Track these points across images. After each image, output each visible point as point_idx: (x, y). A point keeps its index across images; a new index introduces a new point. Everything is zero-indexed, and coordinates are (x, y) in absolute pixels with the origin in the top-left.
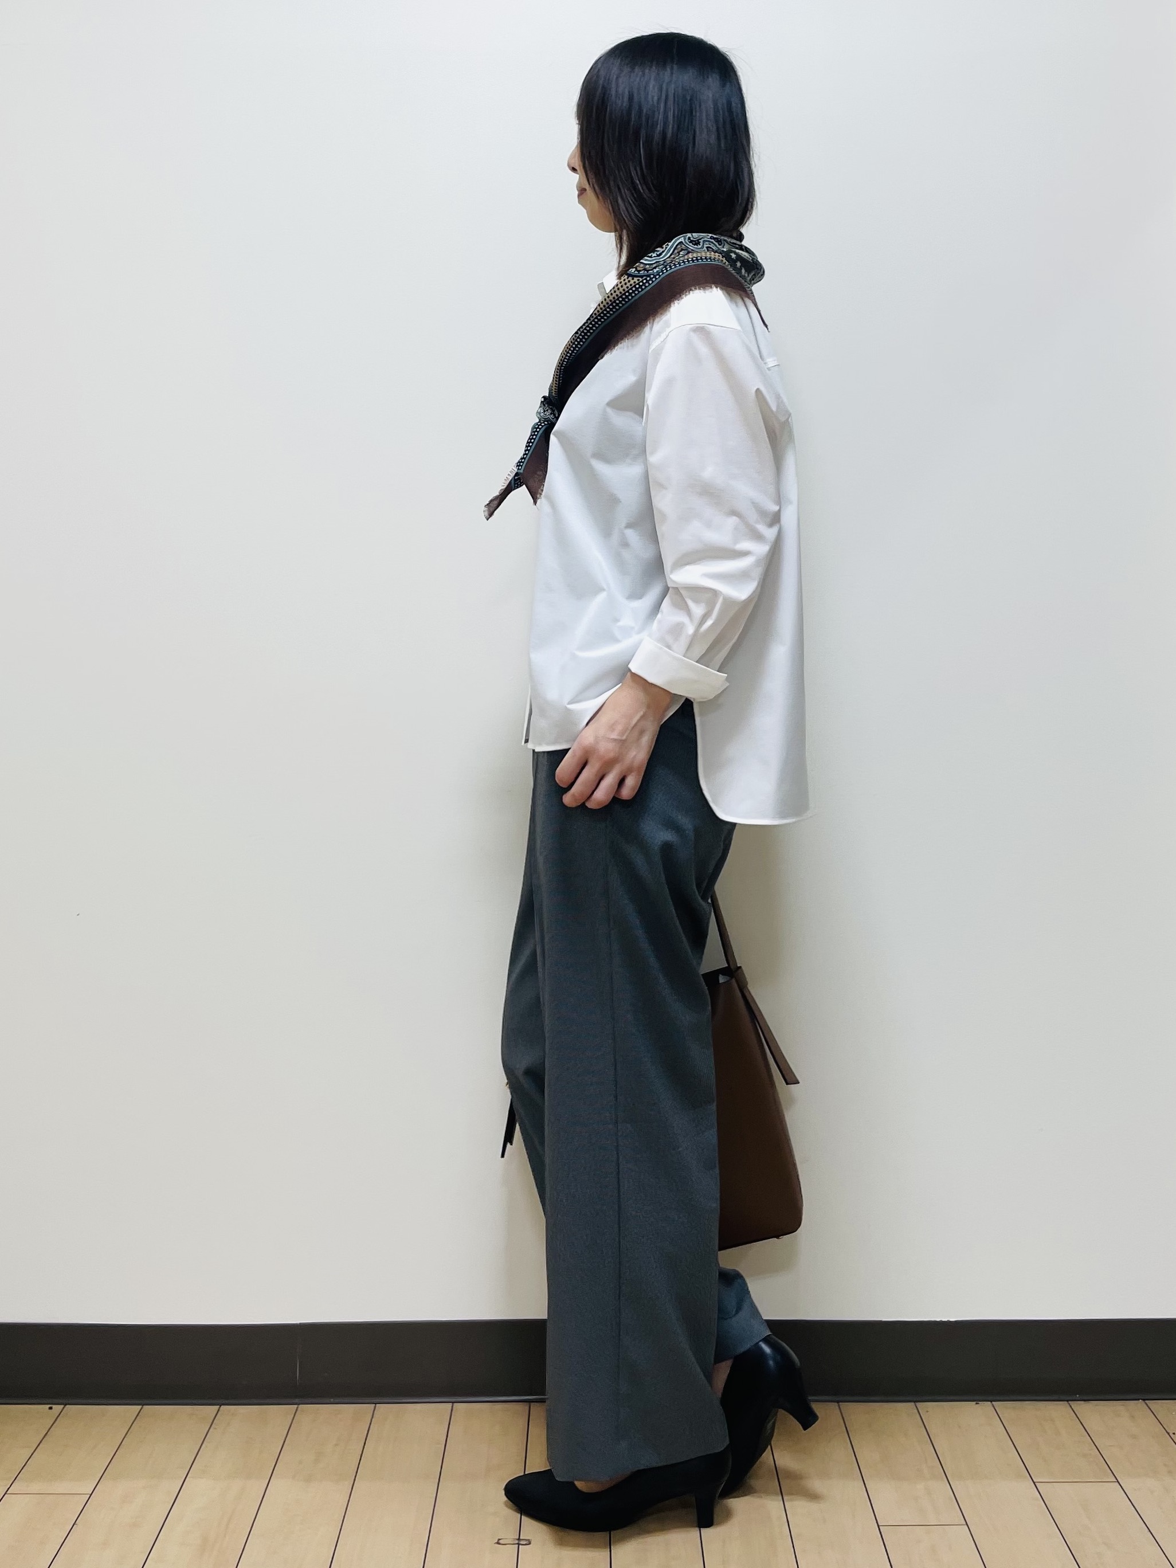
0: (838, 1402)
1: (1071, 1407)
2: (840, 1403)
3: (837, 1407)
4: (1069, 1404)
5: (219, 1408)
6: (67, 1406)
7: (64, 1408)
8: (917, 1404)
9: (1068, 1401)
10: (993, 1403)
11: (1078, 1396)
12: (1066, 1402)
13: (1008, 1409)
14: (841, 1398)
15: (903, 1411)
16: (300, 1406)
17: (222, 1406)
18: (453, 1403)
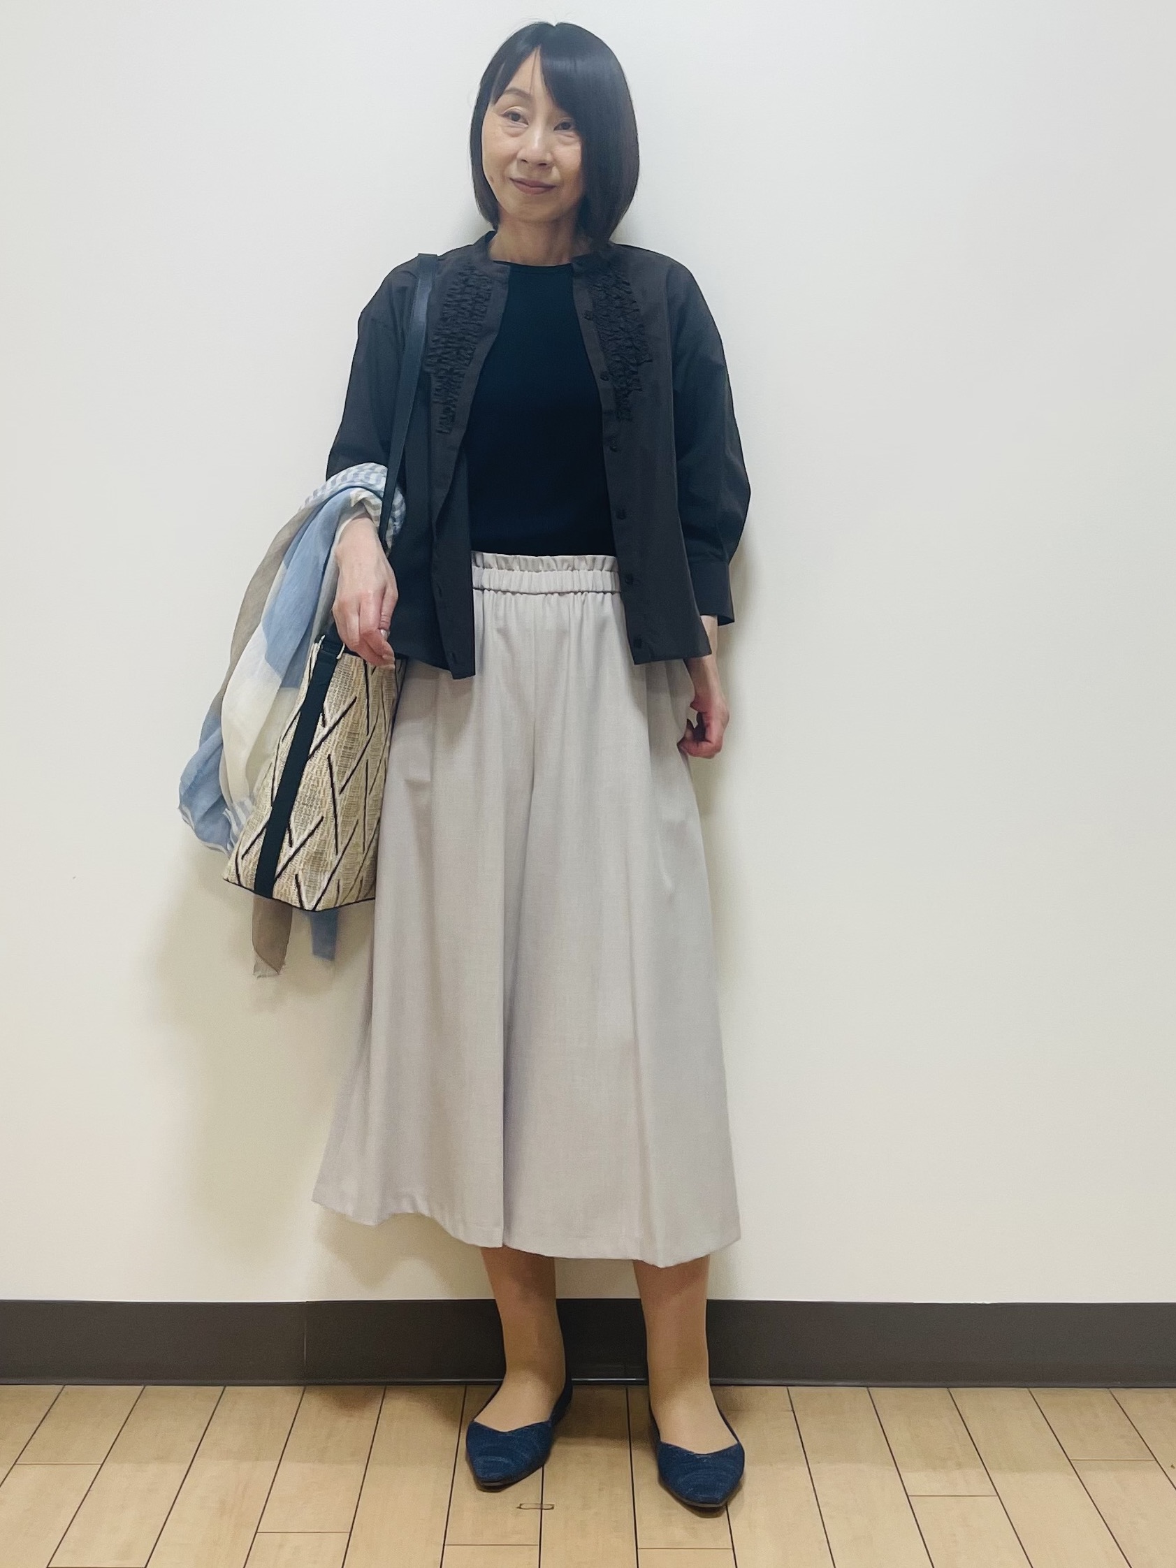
0: (867, 1387)
1: (1111, 1393)
2: (870, 1388)
3: (867, 1392)
4: (1110, 1391)
5: (225, 1386)
6: (66, 1386)
7: (63, 1388)
8: (951, 1390)
9: (1108, 1388)
10: (1031, 1389)
11: (1119, 1383)
12: (1106, 1389)
13: (1046, 1396)
14: (870, 1384)
15: (935, 1396)
16: (307, 1387)
17: (227, 1388)
18: (467, 1384)
